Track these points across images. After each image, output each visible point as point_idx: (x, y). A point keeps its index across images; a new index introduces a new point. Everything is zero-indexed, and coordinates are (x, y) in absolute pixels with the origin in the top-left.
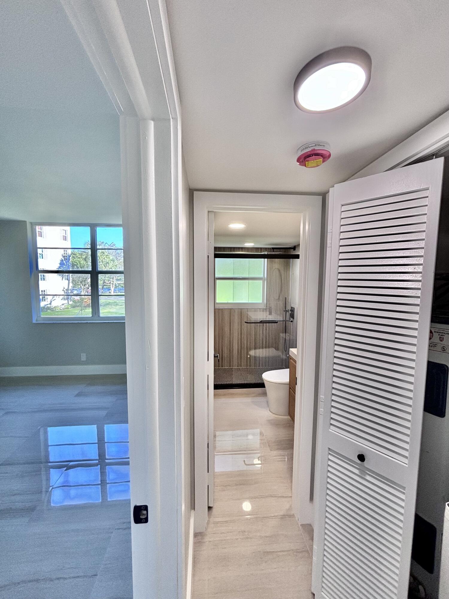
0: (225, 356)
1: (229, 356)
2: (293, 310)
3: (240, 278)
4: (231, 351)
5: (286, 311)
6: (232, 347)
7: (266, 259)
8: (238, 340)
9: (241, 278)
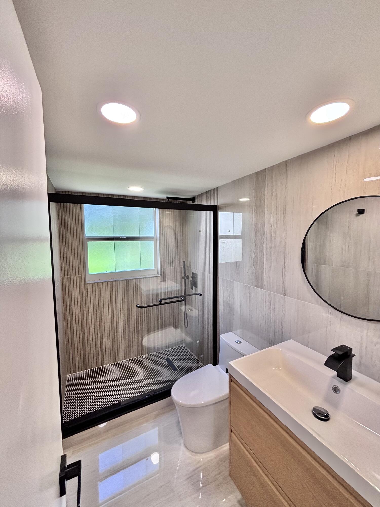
0: (107, 349)
1: (112, 348)
2: (194, 276)
3: (122, 237)
4: (114, 341)
5: (186, 278)
6: (115, 334)
7: (157, 210)
8: (124, 323)
9: (125, 237)
